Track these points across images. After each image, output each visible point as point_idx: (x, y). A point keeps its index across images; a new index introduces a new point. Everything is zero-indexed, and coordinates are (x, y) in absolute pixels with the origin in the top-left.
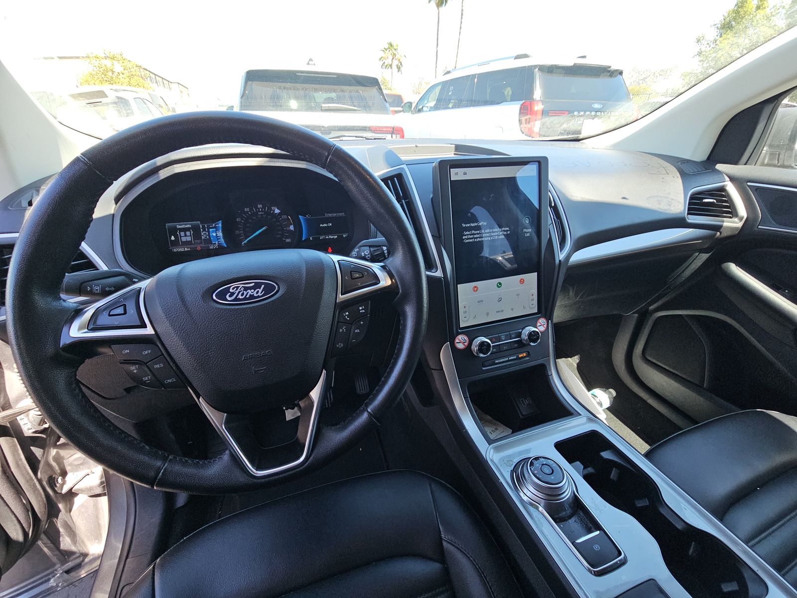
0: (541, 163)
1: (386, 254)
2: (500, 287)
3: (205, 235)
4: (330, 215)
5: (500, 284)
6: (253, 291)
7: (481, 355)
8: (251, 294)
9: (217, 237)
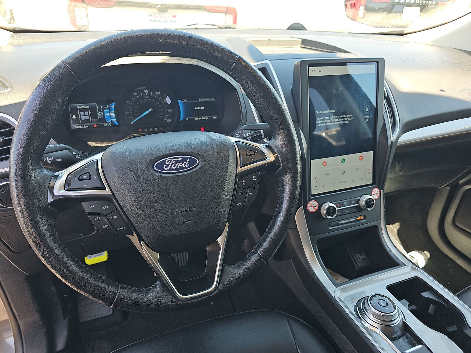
0: (379, 63)
1: (263, 136)
2: (344, 162)
3: (100, 115)
4: (203, 100)
5: (344, 160)
6: (181, 163)
7: (329, 217)
8: (181, 166)
9: (110, 116)
